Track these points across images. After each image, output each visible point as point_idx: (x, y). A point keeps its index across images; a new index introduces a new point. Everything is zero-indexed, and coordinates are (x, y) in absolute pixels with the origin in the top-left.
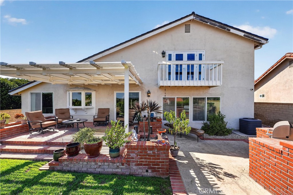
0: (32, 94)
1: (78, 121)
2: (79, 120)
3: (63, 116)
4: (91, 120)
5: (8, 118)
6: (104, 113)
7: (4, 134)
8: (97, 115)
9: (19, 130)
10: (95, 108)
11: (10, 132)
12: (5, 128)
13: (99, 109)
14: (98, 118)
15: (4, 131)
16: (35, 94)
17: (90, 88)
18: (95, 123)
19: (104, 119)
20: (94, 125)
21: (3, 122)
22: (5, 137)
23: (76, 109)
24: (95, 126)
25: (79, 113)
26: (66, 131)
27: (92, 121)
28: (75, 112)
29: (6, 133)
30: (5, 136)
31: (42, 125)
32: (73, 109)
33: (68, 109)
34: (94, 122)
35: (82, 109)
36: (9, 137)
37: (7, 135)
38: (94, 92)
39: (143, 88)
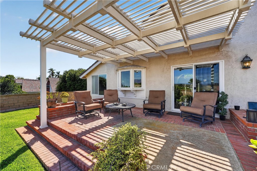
0: (93, 77)
1: (123, 106)
2: (125, 106)
3: (111, 98)
4: (140, 105)
5: (66, 97)
6: (157, 97)
7: (54, 114)
8: (148, 99)
9: (70, 111)
10: (145, 89)
11: (60, 112)
12: (57, 107)
13: (150, 91)
14: (149, 103)
15: (54, 111)
16: (95, 77)
17: (140, 65)
18: (145, 111)
19: (159, 107)
20: (144, 113)
21: (53, 100)
22: (56, 118)
23: (125, 91)
24: (146, 116)
25: (129, 95)
26: (110, 118)
27: (142, 107)
28: (124, 95)
29: (57, 113)
30: (56, 116)
31: (85, 107)
32: (122, 91)
33: (116, 91)
34: (145, 109)
35: (130, 91)
36: (59, 117)
37: (58, 115)
38: (143, 69)
39: (230, 54)
